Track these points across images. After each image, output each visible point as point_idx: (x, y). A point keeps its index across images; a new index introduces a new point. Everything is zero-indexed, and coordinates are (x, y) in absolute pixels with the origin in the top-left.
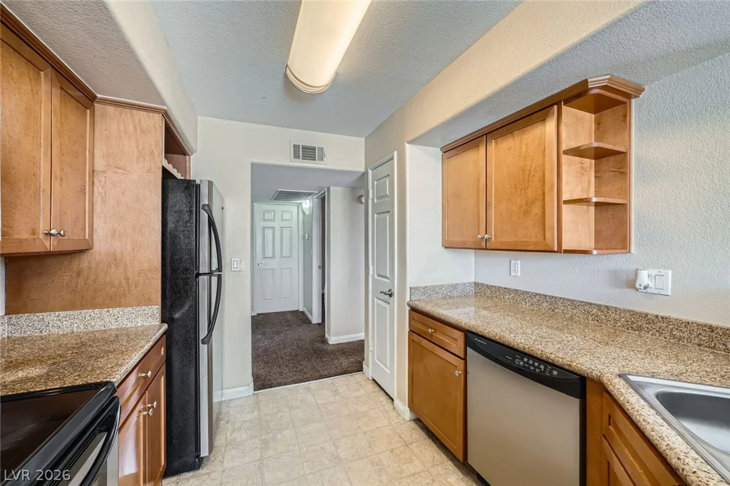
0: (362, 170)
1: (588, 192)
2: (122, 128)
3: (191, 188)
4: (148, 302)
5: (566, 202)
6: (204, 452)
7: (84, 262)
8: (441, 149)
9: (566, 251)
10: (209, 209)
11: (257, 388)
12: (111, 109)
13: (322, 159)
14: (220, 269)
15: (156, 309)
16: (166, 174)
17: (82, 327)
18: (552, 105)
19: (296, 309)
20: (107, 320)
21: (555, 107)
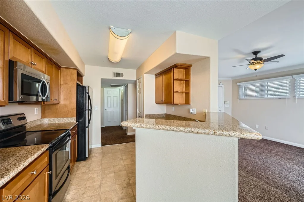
0: (136, 80)
1: (183, 89)
2: (67, 74)
3: (84, 88)
4: (73, 117)
5: (175, 92)
6: (87, 156)
7: (58, 106)
8: (155, 75)
9: (175, 104)
10: (88, 93)
11: (102, 145)
12: (64, 69)
13: (122, 76)
14: (91, 108)
15: (75, 118)
16: (78, 85)
17: (58, 122)
18: (172, 68)
19: (119, 125)
20: (64, 120)
21: (173, 69)
